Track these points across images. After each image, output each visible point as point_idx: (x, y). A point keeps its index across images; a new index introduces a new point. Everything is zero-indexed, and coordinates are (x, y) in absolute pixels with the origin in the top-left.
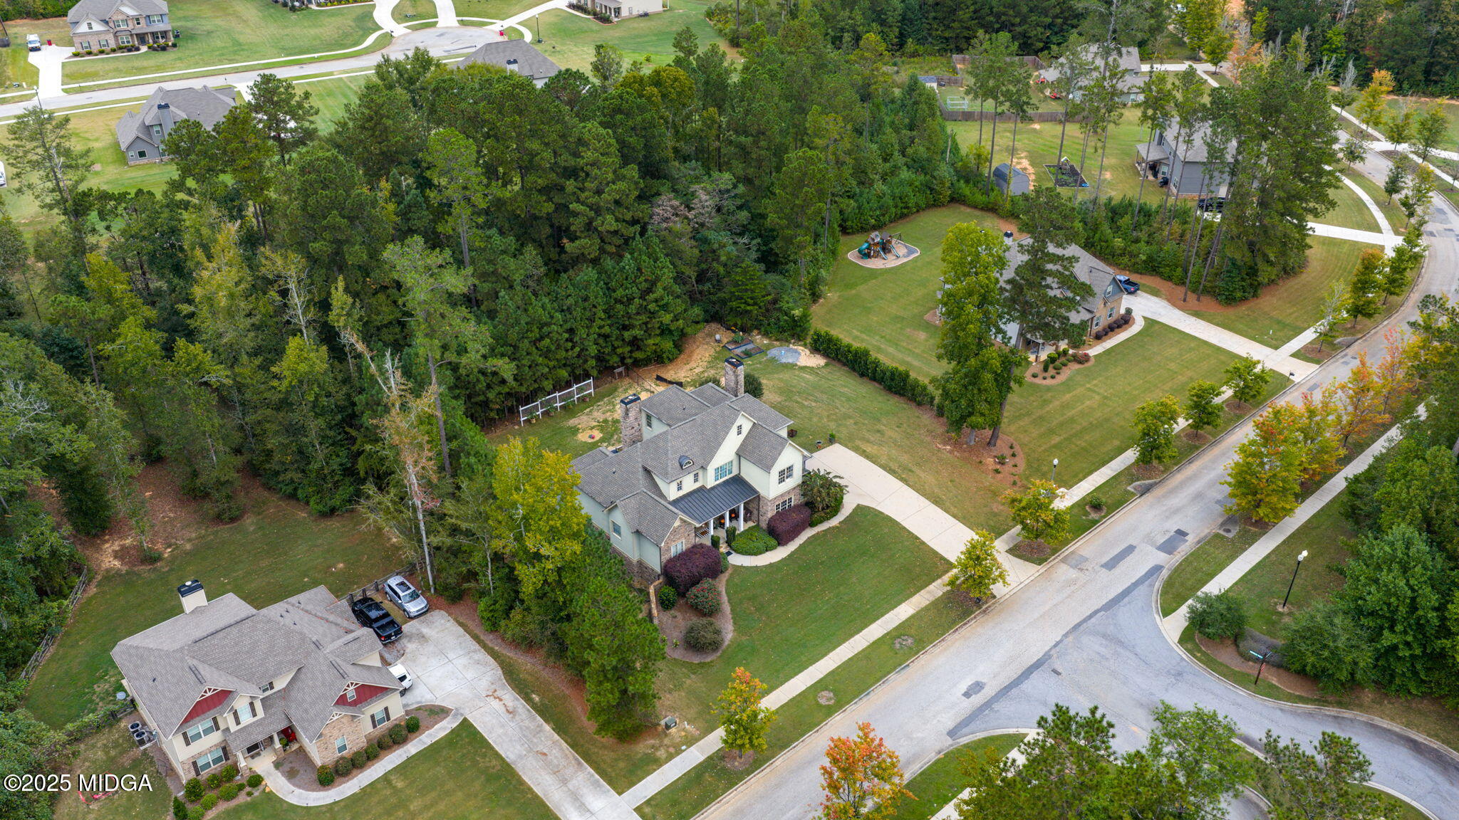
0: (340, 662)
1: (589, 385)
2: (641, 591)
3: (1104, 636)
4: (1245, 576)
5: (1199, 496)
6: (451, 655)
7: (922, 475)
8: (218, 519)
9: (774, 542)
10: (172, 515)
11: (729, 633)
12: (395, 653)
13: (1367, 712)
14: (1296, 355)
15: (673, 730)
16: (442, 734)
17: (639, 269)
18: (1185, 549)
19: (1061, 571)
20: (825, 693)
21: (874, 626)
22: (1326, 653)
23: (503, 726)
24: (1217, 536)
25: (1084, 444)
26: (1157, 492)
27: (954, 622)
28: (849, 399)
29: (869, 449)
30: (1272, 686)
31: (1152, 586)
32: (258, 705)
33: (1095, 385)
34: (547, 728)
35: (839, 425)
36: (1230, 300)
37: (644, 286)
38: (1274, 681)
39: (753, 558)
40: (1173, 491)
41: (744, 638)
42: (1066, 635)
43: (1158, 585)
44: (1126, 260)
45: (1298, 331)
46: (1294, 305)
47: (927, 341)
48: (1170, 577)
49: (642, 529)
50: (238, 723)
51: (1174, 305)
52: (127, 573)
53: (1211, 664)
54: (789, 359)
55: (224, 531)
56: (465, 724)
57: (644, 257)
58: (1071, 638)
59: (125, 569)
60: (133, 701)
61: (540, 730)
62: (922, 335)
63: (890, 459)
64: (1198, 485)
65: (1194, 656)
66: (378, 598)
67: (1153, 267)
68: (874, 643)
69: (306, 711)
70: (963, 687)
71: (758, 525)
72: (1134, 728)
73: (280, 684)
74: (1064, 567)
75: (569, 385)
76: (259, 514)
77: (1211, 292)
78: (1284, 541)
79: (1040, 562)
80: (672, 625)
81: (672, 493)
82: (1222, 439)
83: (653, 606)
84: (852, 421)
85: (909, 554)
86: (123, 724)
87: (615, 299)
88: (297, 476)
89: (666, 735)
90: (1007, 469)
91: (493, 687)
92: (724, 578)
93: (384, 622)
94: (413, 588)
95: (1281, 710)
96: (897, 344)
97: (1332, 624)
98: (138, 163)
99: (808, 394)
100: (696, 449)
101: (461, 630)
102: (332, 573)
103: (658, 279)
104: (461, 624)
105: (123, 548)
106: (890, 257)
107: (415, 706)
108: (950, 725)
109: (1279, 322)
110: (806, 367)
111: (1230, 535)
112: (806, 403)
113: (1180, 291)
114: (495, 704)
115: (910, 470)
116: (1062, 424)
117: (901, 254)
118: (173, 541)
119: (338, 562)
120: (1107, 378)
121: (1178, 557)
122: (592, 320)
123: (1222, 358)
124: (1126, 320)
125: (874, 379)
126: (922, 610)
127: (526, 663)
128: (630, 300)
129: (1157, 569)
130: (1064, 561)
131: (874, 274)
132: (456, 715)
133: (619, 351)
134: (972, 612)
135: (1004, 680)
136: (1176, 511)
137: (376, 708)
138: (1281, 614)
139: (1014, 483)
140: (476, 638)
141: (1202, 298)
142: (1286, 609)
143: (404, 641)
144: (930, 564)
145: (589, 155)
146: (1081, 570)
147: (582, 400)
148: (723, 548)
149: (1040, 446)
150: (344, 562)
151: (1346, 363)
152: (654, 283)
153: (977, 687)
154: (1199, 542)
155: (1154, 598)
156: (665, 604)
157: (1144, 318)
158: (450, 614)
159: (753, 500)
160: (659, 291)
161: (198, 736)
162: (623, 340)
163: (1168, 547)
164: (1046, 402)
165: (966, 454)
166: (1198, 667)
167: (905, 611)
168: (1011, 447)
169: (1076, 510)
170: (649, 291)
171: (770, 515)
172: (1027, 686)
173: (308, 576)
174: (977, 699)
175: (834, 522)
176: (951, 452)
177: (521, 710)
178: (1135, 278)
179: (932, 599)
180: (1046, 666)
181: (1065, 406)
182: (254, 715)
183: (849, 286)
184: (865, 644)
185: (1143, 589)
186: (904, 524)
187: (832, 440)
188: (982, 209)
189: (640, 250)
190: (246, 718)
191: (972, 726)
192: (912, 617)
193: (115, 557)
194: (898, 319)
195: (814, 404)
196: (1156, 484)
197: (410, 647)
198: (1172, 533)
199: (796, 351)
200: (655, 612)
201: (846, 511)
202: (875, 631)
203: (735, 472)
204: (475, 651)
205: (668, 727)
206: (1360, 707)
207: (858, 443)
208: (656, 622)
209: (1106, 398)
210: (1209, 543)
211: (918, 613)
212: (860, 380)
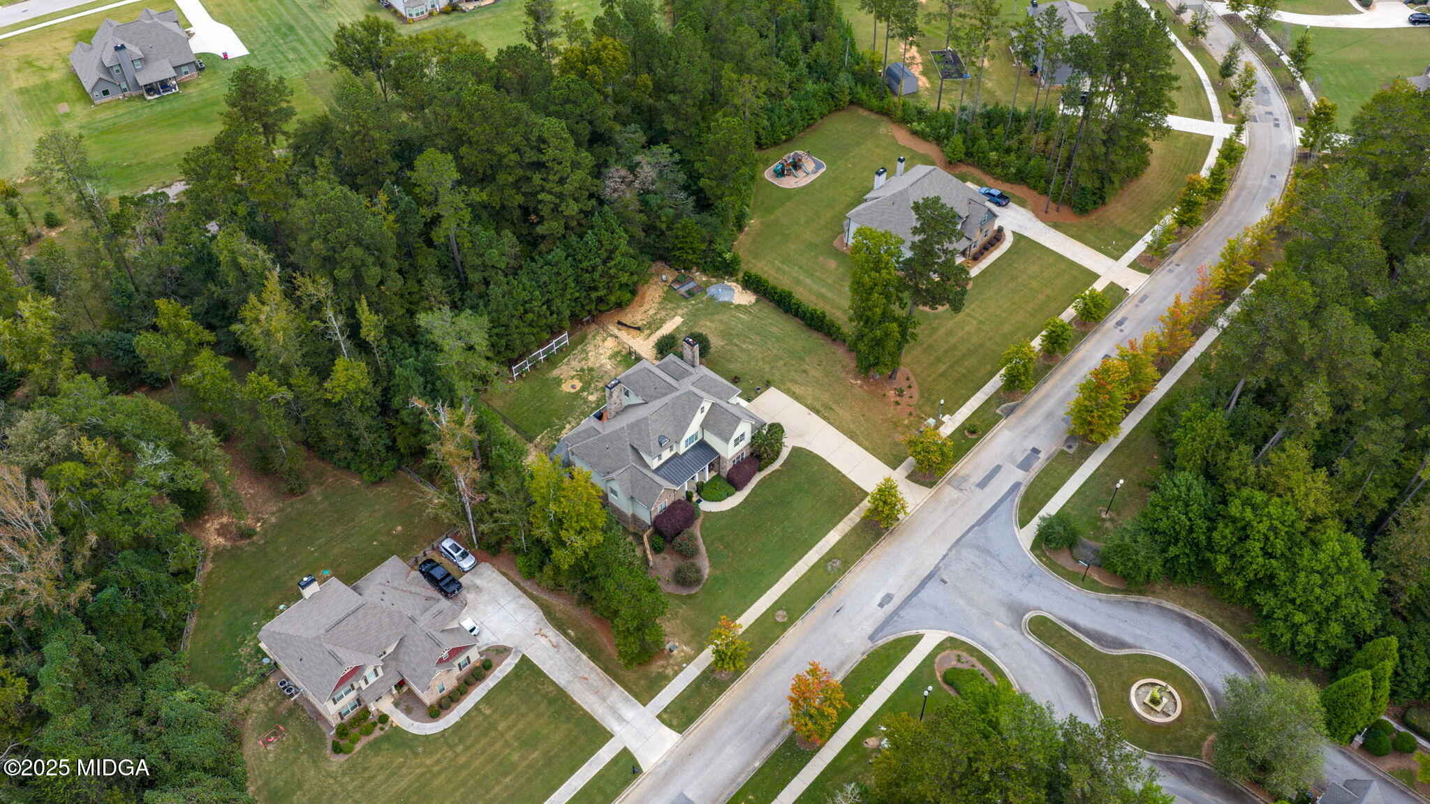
0: (434, 633)
1: (565, 338)
2: (635, 534)
3: (978, 547)
4: (1080, 488)
5: (1050, 415)
6: (502, 602)
7: (841, 412)
8: (292, 492)
9: (733, 489)
10: (252, 491)
11: (705, 565)
12: (459, 604)
13: (1157, 597)
14: (1133, 266)
15: (675, 652)
16: (510, 669)
17: (600, 242)
18: (1038, 465)
19: (948, 492)
20: (780, 612)
21: (811, 552)
22: (1130, 564)
23: (552, 659)
24: (1062, 452)
25: (964, 371)
26: (1019, 413)
27: (869, 545)
28: (778, 340)
29: (797, 390)
30: (1094, 582)
31: (1013, 501)
32: (380, 671)
33: (973, 310)
34: (584, 657)
35: (772, 368)
36: (1083, 211)
37: (605, 255)
38: (1096, 577)
39: (718, 504)
40: (1031, 411)
41: (718, 572)
42: (950, 550)
43: (1017, 500)
44: (999, 170)
45: (1135, 239)
46: (1134, 211)
47: (836, 269)
48: (1026, 493)
49: (635, 495)
50: (367, 683)
51: (1038, 216)
52: (233, 548)
53: (1053, 566)
54: (724, 298)
55: (298, 503)
56: (524, 660)
57: (603, 231)
58: (954, 552)
59: (229, 544)
60: (275, 663)
61: (579, 660)
62: (832, 264)
63: (816, 399)
64: (1049, 405)
65: (1041, 560)
66: (437, 559)
67: (1021, 178)
68: (813, 567)
69: (414, 670)
70: (878, 599)
71: (719, 474)
72: (997, 623)
73: (389, 650)
74: (949, 489)
75: (548, 342)
76: (321, 484)
77: (1067, 202)
78: (1110, 455)
79: (930, 485)
80: (663, 565)
81: (655, 464)
82: (1071, 357)
83: (648, 552)
84: (782, 363)
85: (834, 487)
86: (272, 680)
87: (582, 269)
88: (350, 455)
89: (671, 656)
90: (905, 400)
91: (539, 626)
92: (698, 523)
93: (447, 580)
94: (463, 549)
95: (1100, 600)
96: (812, 275)
97: (1136, 542)
98: (103, 101)
99: (745, 336)
100: (670, 429)
101: (504, 579)
102: (394, 536)
103: (616, 248)
104: (504, 574)
105: (222, 526)
106: (800, 173)
107: (485, 648)
108: (870, 631)
109: (1121, 231)
110: (740, 305)
111: (1071, 451)
112: (744, 346)
113: (1043, 200)
114: (543, 640)
115: (831, 409)
116: (946, 352)
117: (810, 170)
118: (260, 515)
119: (397, 525)
120: (982, 302)
121: (1033, 474)
122: (564, 290)
123: (1074, 273)
124: (998, 237)
125: (796, 315)
126: (846, 535)
127: (560, 604)
128: (594, 269)
129: (1017, 485)
130: (948, 483)
131: (789, 194)
132: (516, 652)
133: (588, 308)
134: (883, 534)
135: (907, 591)
136: (1033, 430)
137: (461, 659)
138: (1104, 520)
139: (911, 414)
140: (517, 585)
141: (1061, 208)
142: (1108, 516)
143: (464, 592)
144: (848, 494)
145: (551, 152)
146: (961, 490)
147: (560, 350)
148: (695, 499)
149: (930, 376)
150: (401, 524)
151: (1171, 271)
152: (612, 252)
153: (888, 598)
154: (1048, 458)
155: (1014, 513)
156: (657, 550)
157: (1013, 232)
158: (493, 566)
159: (714, 459)
160: (618, 258)
161: (342, 697)
162: (590, 299)
163: (1025, 465)
164: (934, 330)
165: (873, 388)
166: (1044, 569)
167: (833, 537)
168: (908, 379)
169: (957, 435)
170: (609, 258)
171: (728, 469)
172: (923, 595)
173: (375, 540)
174: (889, 608)
175: (777, 465)
176: (861, 387)
177: (562, 644)
178: (1006, 188)
179: (853, 525)
180: (936, 576)
181: (950, 333)
182: (377, 675)
183: (769, 210)
184: (807, 568)
185: (1006, 504)
186: (829, 460)
187: (768, 384)
188: (877, 113)
189: (600, 227)
190: (372, 679)
191: (885, 631)
192: (839, 542)
193: (219, 535)
194: (812, 246)
195: (750, 347)
196: (1018, 405)
197: (470, 597)
198: (1029, 452)
199: (730, 289)
200: (650, 557)
201: (785, 453)
202: (813, 557)
203: (700, 438)
204: (519, 597)
205: (671, 651)
206: (1154, 593)
207: (789, 384)
208: (651, 564)
209: (981, 322)
210: (1055, 460)
211: (843, 538)
212: (785, 316)
